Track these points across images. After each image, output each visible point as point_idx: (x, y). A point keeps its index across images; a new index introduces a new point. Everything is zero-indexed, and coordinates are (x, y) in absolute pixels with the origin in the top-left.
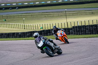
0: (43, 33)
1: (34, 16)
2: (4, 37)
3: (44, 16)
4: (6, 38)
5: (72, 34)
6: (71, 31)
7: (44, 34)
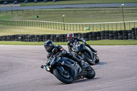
0: (90, 36)
1: (78, 12)
2: (36, 40)
3: (91, 12)
4: (39, 41)
5: (131, 38)
6: (129, 34)
7: (92, 37)
